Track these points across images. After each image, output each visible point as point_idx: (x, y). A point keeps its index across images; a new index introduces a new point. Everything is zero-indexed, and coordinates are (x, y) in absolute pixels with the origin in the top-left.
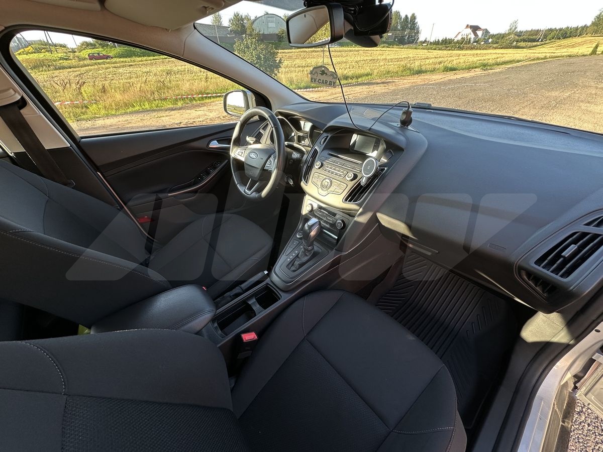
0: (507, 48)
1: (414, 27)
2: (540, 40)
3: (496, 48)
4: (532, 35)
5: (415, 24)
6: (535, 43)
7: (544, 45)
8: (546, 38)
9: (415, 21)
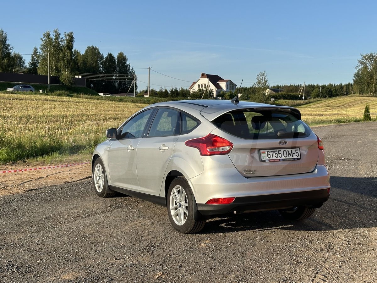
1: (125, 70)
2: (303, 98)
4: (291, 91)
5: (127, 66)
6: (298, 102)
7: (310, 105)
8: (310, 96)
9: (125, 63)
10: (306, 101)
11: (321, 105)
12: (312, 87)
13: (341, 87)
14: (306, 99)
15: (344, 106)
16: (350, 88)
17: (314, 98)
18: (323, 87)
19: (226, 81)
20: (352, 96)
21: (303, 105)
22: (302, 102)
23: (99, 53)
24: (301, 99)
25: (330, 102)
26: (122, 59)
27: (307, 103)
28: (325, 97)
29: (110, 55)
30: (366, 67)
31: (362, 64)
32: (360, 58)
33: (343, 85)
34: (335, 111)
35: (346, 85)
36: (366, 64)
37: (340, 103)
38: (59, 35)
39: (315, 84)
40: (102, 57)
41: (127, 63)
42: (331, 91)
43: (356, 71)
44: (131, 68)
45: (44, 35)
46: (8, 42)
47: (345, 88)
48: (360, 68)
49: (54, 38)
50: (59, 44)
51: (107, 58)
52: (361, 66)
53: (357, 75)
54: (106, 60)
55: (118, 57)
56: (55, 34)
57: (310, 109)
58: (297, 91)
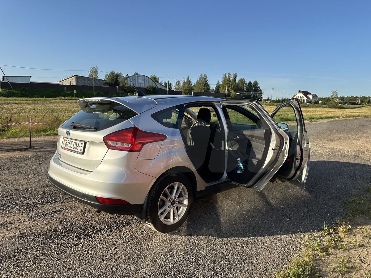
0: (334, 108)
3: (325, 107)
4: (351, 100)
5: (258, 88)
6: (355, 106)
7: (363, 108)
8: (363, 103)
9: (257, 86)
10: (361, 106)
12: (365, 98)
14: (360, 104)
17: (366, 104)
19: (313, 95)
21: (358, 108)
22: (358, 106)
23: (245, 81)
24: (357, 104)
26: (256, 84)
29: (250, 82)
38: (230, 75)
39: (367, 96)
40: (246, 83)
41: (258, 86)
44: (260, 88)
45: (224, 75)
46: (207, 79)
49: (228, 76)
50: (230, 79)
51: (248, 84)
54: (248, 85)
55: (254, 83)
56: (228, 74)
57: (362, 110)
58: (355, 100)
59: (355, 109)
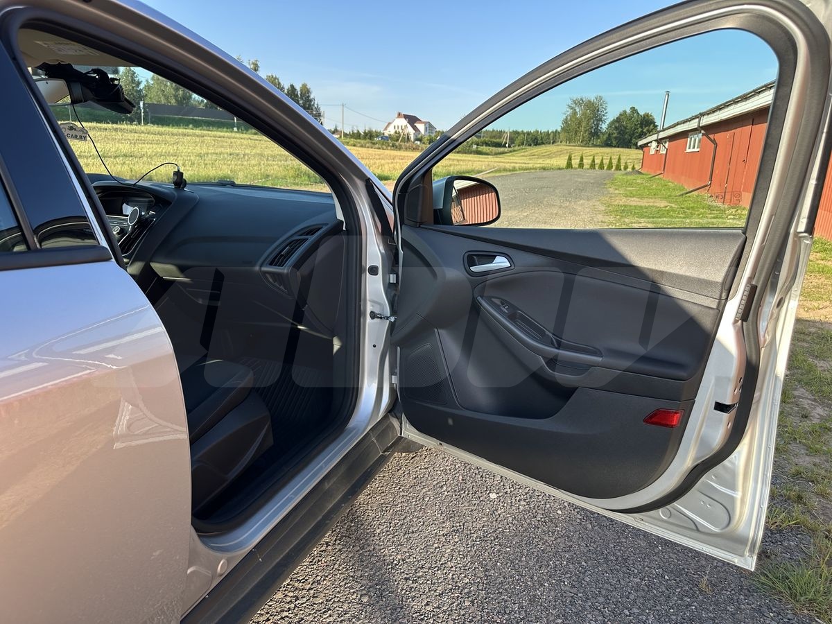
1: (310, 105)
2: (507, 145)
5: (311, 101)
6: (501, 149)
7: (513, 153)
8: (514, 143)
9: (309, 96)
10: (510, 149)
11: (526, 154)
12: (517, 133)
13: (548, 134)
14: (509, 147)
15: (549, 156)
16: (558, 135)
17: (519, 145)
18: (529, 134)
19: (425, 123)
20: (558, 145)
21: (506, 153)
22: (506, 150)
23: (279, 84)
24: (504, 146)
25: (535, 151)
26: (306, 91)
27: (511, 152)
28: (530, 145)
29: (292, 86)
30: (575, 113)
31: (572, 109)
32: (570, 102)
33: (550, 132)
34: (540, 161)
35: (553, 132)
36: (575, 110)
37: (546, 152)
39: (520, 130)
40: (283, 88)
41: (312, 96)
42: (536, 138)
43: (564, 117)
44: (316, 103)
47: (552, 135)
48: (568, 113)
51: (288, 89)
52: (570, 111)
53: (565, 121)
54: (288, 91)
55: (301, 90)
57: (514, 158)
58: (500, 137)
59: (501, 156)
